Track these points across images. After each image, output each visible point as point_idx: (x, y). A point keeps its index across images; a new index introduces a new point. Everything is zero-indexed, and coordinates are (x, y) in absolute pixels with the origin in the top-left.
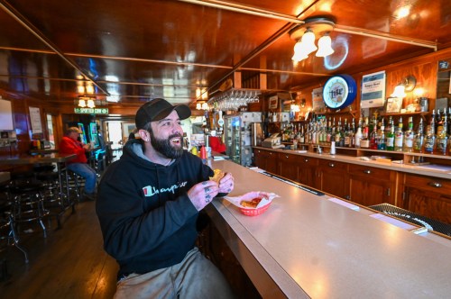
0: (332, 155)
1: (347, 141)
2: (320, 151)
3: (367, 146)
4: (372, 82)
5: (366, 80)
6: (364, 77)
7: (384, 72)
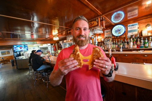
0: (121, 52)
1: (126, 46)
2: (116, 51)
3: (136, 47)
4: (133, 27)
5: (129, 26)
6: (128, 25)
7: (137, 23)
